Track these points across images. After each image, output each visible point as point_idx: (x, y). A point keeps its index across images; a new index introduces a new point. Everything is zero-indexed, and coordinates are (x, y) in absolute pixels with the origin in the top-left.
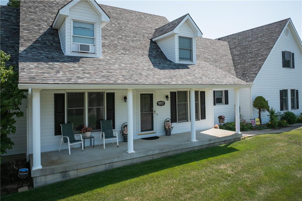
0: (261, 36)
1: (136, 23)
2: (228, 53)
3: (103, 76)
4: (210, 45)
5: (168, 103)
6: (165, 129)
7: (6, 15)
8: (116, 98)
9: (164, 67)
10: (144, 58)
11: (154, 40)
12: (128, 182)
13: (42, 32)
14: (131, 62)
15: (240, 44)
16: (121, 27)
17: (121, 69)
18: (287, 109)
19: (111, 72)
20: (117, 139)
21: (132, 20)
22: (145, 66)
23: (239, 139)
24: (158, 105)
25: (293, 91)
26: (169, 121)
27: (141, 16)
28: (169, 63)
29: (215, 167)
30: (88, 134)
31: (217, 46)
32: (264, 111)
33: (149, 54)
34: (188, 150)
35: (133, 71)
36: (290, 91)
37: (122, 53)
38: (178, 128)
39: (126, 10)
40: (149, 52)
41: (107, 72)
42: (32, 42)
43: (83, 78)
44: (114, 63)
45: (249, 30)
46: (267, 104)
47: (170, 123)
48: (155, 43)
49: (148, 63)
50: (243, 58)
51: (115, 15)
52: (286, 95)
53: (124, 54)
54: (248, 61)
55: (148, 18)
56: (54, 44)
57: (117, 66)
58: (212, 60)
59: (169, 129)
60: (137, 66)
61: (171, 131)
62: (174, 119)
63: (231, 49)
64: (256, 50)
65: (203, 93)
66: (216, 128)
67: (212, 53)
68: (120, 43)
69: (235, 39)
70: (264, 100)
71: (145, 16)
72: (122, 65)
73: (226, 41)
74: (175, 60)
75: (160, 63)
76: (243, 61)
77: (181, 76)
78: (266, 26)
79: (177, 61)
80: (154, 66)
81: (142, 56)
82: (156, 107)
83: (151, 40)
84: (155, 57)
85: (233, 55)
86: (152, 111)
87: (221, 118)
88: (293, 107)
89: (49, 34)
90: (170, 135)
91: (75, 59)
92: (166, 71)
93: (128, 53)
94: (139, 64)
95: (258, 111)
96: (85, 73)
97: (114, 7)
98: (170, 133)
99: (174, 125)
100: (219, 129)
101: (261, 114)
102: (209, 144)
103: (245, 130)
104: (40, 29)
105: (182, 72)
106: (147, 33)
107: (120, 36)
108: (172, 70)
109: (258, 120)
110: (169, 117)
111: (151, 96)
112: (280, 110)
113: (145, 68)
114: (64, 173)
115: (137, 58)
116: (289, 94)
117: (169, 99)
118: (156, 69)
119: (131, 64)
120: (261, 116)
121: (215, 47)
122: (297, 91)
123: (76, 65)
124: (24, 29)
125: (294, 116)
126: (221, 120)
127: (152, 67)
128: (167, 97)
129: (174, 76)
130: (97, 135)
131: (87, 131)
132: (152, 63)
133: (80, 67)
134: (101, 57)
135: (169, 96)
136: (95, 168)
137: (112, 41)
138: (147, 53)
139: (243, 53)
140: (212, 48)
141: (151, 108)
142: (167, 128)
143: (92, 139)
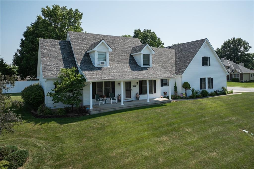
0: (192, 48)
1: (122, 45)
2: (174, 57)
3: (112, 76)
4: (163, 52)
5: (138, 86)
6: (136, 97)
7: (63, 45)
8: (115, 84)
9: (136, 70)
10: (127, 65)
11: (131, 55)
12: (122, 113)
13: (83, 55)
14: (122, 68)
15: (181, 51)
16: (115, 48)
17: (118, 72)
18: (205, 88)
19: (114, 74)
20: (116, 101)
21: (121, 43)
22: (127, 70)
23: (170, 102)
24: (133, 86)
25: (209, 79)
26: (138, 94)
27: (125, 40)
28: (138, 67)
29: (154, 110)
30: (105, 98)
31: (167, 53)
32: (188, 89)
33: (129, 63)
34: (146, 105)
35: (123, 73)
36: (207, 78)
37: (117, 63)
38: (142, 97)
39: (117, 36)
40: (129, 61)
41: (113, 74)
42: (81, 61)
43: (105, 77)
44: (115, 70)
45: (187, 43)
46: (190, 86)
47: (139, 95)
48: (132, 56)
49: (129, 68)
50: (181, 60)
51: (112, 41)
52: (205, 81)
53: (118, 64)
54: (182, 63)
55: (128, 40)
56: (89, 61)
57: (116, 71)
58: (163, 62)
59: (138, 97)
60: (124, 70)
61: (139, 98)
62: (140, 93)
63: (176, 54)
64: (188, 57)
65: (155, 81)
66: (161, 97)
67: (163, 57)
68: (115, 58)
69: (179, 47)
70: (188, 84)
71: (127, 39)
72: (118, 70)
73: (174, 48)
74: (141, 65)
75: (134, 68)
76: (180, 63)
77: (143, 74)
78: (195, 41)
79: (142, 66)
80: (131, 69)
81: (126, 64)
82: (132, 88)
83: (130, 54)
84: (132, 64)
85: (176, 58)
86: (131, 89)
87: (165, 93)
88: (209, 87)
89: (86, 56)
90: (138, 100)
91: (99, 69)
92: (137, 72)
93: (119, 63)
94: (125, 69)
95: (185, 89)
96: (105, 75)
97: (111, 36)
98: (139, 99)
99: (140, 95)
100: (163, 98)
101: (187, 91)
102: (155, 103)
103: (177, 99)
104: (82, 54)
105: (144, 72)
106: (128, 50)
107: (115, 54)
108: (139, 71)
109: (185, 94)
110: (139, 92)
111: (130, 82)
112: (200, 89)
113: (128, 71)
114: (100, 110)
115: (124, 65)
116: (206, 80)
117: (138, 84)
118: (132, 71)
119: (121, 69)
120: (187, 92)
121: (166, 54)
122: (212, 79)
123: (101, 71)
124: (76, 55)
125: (206, 93)
126: (165, 94)
127: (130, 70)
128: (137, 83)
129: (140, 74)
130: (108, 99)
131: (104, 97)
132: (131, 68)
133: (103, 72)
134: (109, 67)
135: (138, 83)
136: (110, 110)
137: (112, 57)
138: (128, 62)
139: (181, 58)
140: (164, 55)
141: (130, 88)
142: (137, 97)
143: (106, 100)
